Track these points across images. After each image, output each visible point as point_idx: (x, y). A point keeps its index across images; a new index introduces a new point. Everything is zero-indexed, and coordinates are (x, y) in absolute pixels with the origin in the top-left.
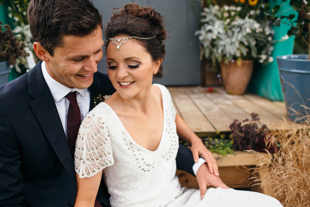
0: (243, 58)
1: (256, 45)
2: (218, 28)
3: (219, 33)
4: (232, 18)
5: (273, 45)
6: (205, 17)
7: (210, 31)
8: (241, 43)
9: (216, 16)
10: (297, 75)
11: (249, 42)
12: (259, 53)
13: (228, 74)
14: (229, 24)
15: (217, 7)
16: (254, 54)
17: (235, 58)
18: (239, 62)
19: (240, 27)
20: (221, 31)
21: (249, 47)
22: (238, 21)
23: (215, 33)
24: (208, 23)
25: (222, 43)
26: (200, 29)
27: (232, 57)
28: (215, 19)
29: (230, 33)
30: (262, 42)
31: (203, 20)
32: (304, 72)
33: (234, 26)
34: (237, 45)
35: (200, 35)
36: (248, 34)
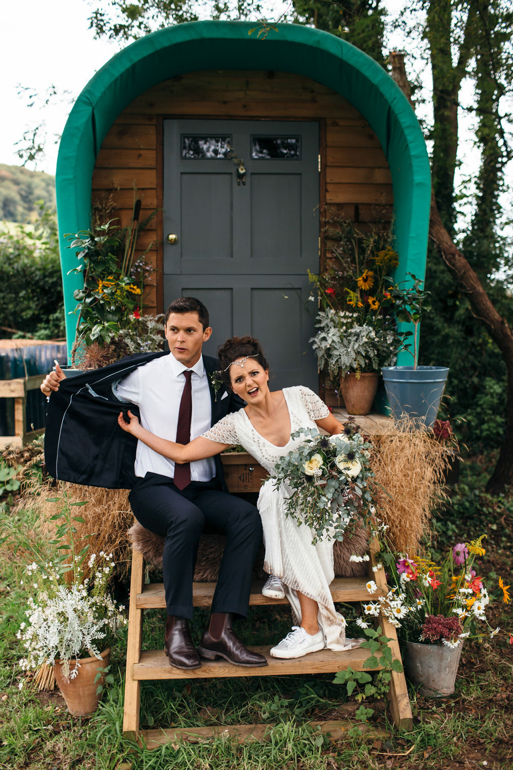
0: (363, 370)
1: (378, 355)
2: (333, 335)
3: (333, 341)
4: (349, 325)
5: (396, 355)
6: (320, 322)
7: (324, 339)
8: (358, 353)
9: (332, 320)
10: (396, 384)
11: (367, 352)
12: (381, 364)
13: (347, 389)
14: (345, 332)
15: (333, 311)
16: (375, 367)
17: (352, 370)
18: (358, 375)
19: (358, 335)
20: (336, 339)
21: (367, 357)
22: (357, 329)
23: (330, 341)
24: (322, 329)
25: (335, 353)
26: (315, 335)
27: (348, 369)
28: (331, 324)
29: (345, 341)
30: (384, 351)
31: (317, 326)
32: (404, 381)
33: (351, 333)
34: (353, 355)
35: (314, 342)
36: (366, 343)
